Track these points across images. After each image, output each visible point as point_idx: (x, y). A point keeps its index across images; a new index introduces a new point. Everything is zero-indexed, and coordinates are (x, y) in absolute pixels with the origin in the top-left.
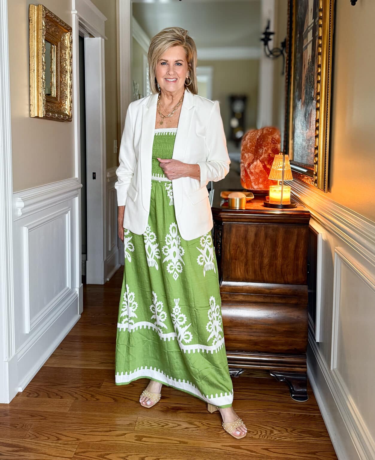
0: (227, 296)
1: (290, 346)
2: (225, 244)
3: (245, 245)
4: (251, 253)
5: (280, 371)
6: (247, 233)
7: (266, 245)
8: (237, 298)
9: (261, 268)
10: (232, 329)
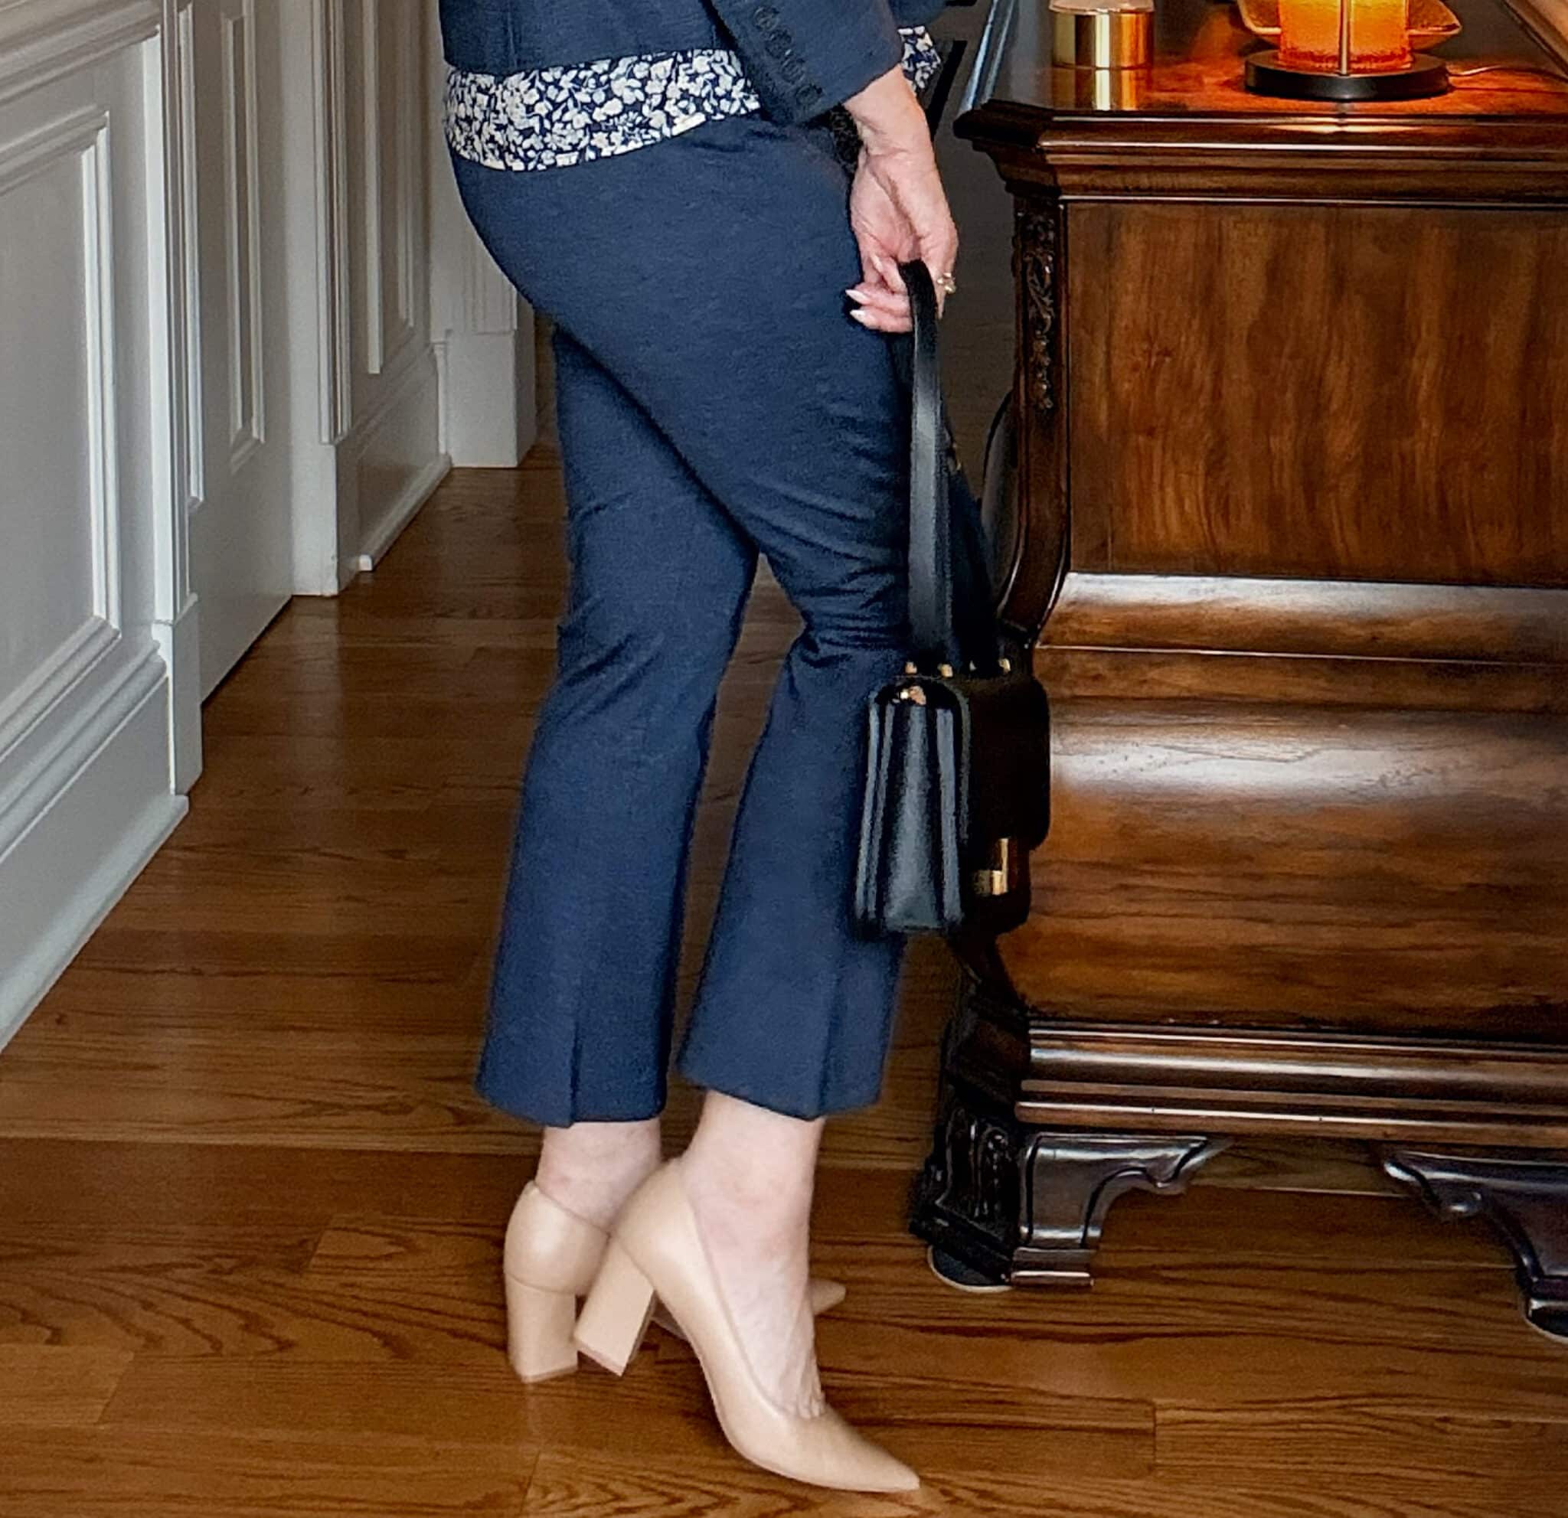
0: (1101, 667)
1: (1506, 986)
2: (1082, 333)
3: (1204, 339)
4: (1247, 390)
5: (1447, 1148)
6: (1220, 260)
7: (1341, 337)
8: (1160, 683)
9: (1312, 483)
10: (1132, 881)
